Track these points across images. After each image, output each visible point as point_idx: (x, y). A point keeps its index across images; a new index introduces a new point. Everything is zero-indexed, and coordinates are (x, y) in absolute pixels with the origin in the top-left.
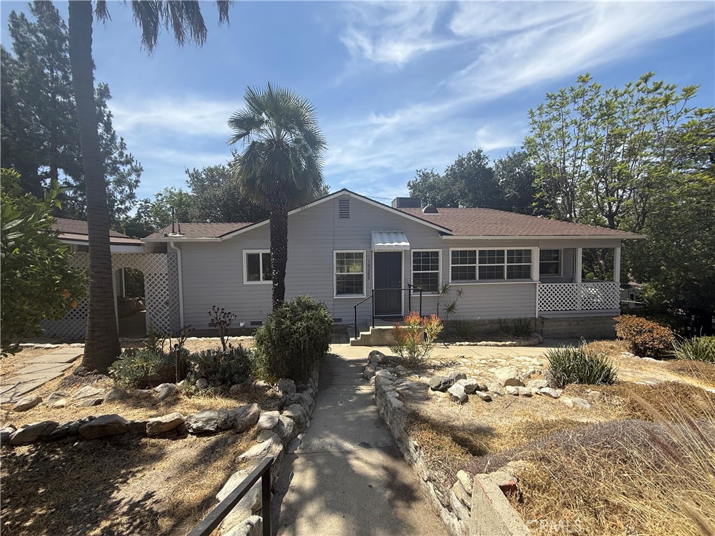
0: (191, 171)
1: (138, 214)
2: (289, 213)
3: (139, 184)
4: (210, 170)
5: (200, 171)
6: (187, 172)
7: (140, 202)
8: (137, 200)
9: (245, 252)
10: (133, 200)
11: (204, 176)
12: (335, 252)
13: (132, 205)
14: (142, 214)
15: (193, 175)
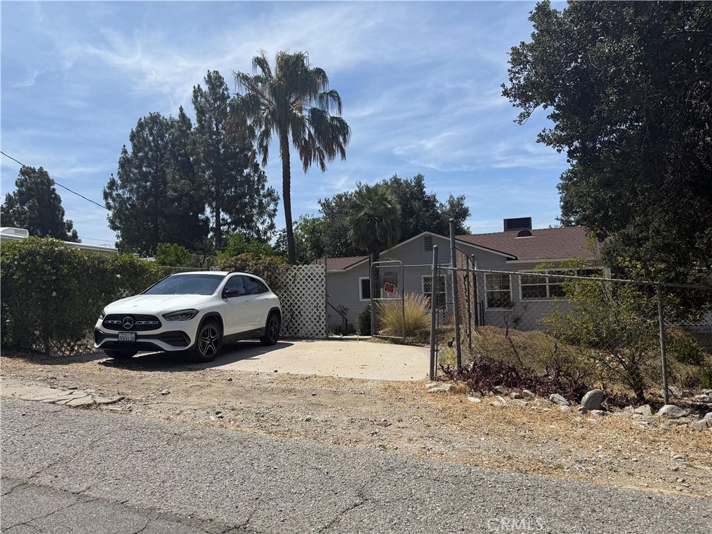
0: (323, 201)
1: (277, 243)
2: (381, 254)
3: (276, 213)
4: (340, 197)
5: (330, 200)
6: (319, 202)
7: (279, 233)
8: (276, 230)
9: (361, 279)
10: (273, 230)
11: (333, 204)
12: (423, 276)
13: (272, 235)
14: (281, 244)
15: (324, 204)
